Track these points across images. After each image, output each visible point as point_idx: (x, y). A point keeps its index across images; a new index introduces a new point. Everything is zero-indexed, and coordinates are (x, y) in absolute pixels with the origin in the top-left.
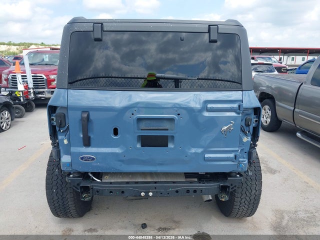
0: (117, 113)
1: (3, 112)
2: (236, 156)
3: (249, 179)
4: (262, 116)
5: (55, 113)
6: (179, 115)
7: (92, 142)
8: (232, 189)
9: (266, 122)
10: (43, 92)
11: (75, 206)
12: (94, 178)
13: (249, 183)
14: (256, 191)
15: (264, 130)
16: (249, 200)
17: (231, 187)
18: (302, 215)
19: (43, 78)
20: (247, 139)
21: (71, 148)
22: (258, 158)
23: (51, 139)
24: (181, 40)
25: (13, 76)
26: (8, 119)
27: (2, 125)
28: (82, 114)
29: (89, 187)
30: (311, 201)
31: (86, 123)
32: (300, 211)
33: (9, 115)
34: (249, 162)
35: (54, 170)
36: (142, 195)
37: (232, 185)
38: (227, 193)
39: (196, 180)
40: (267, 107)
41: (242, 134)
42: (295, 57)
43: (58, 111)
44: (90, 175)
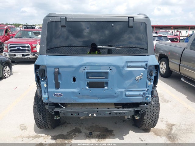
0: (75, 69)
1: (6, 67)
2: (144, 93)
3: (152, 107)
4: (160, 68)
5: (38, 69)
6: (111, 69)
7: (61, 86)
8: (142, 112)
9: (163, 72)
10: (29, 54)
11: (50, 123)
12: (62, 106)
13: (152, 109)
14: (156, 113)
15: (162, 76)
16: (152, 119)
17: (141, 111)
18: (184, 127)
19: (28, 46)
20: (151, 83)
21: (49, 89)
22: (157, 94)
23: (36, 84)
24: (112, 26)
25: (10, 45)
26: (8, 71)
27: (5, 75)
28: (55, 70)
29: (59, 111)
30: (189, 119)
31: (57, 75)
32: (182, 124)
33: (9, 68)
34: (152, 96)
35: (38, 102)
36: (90, 116)
37: (142, 110)
38: (139, 115)
39: (121, 107)
40: (163, 63)
41: (147, 81)
42: (181, 31)
43: (41, 68)
44: (60, 104)
